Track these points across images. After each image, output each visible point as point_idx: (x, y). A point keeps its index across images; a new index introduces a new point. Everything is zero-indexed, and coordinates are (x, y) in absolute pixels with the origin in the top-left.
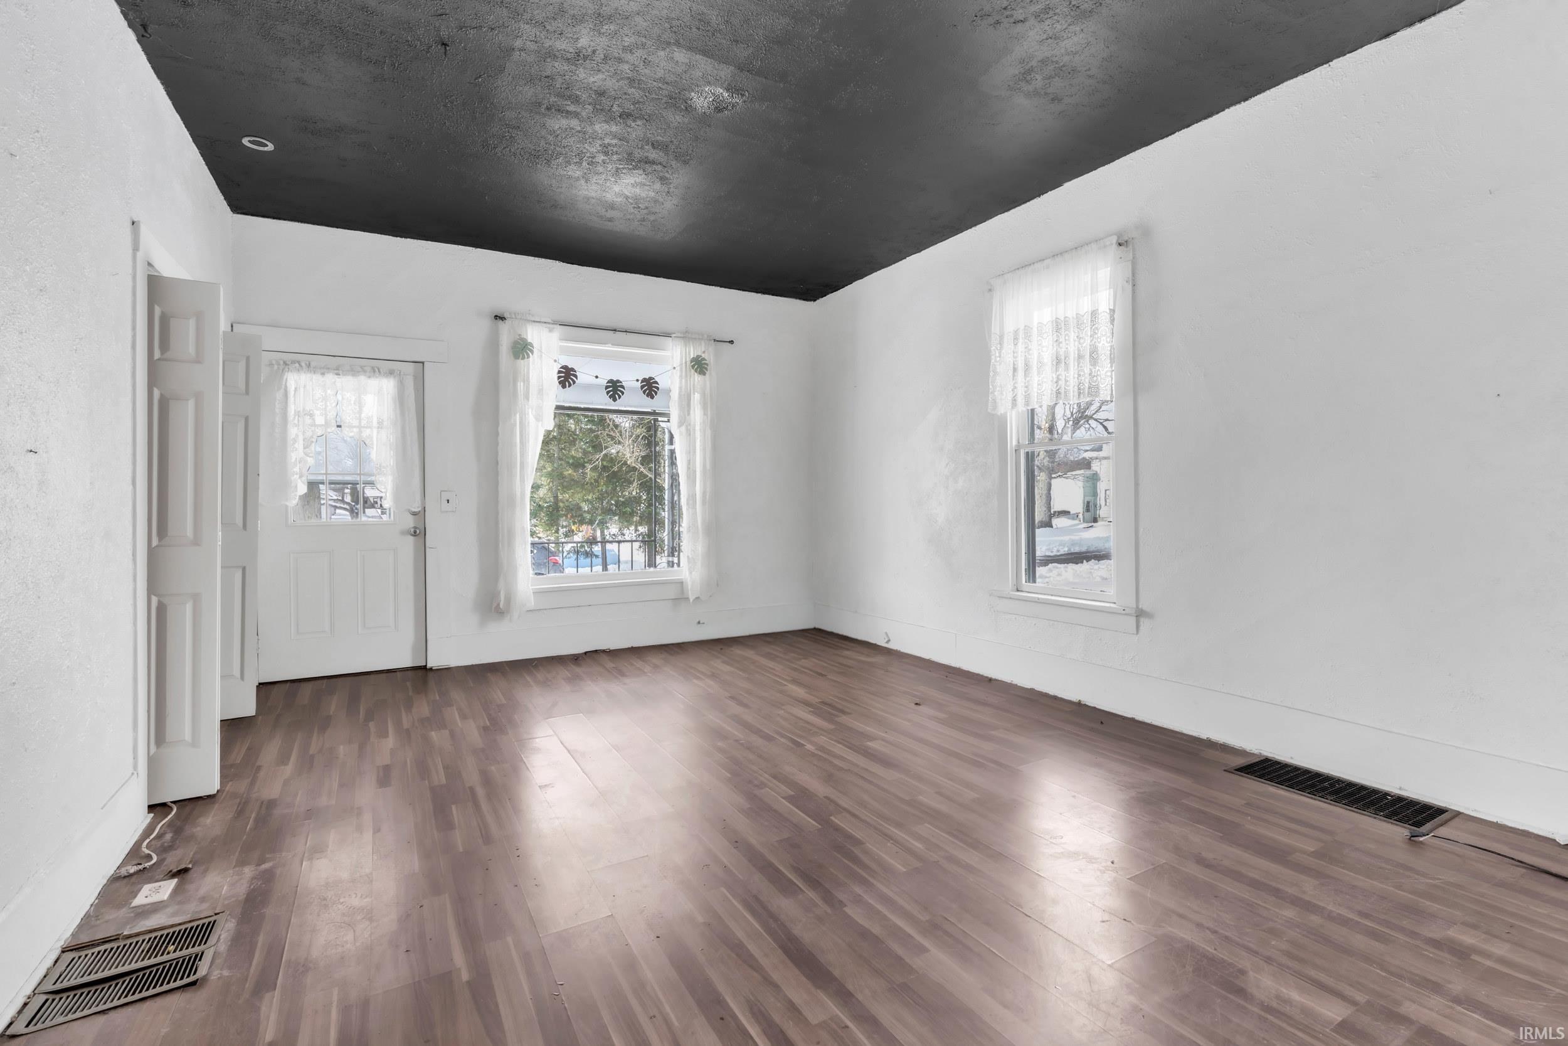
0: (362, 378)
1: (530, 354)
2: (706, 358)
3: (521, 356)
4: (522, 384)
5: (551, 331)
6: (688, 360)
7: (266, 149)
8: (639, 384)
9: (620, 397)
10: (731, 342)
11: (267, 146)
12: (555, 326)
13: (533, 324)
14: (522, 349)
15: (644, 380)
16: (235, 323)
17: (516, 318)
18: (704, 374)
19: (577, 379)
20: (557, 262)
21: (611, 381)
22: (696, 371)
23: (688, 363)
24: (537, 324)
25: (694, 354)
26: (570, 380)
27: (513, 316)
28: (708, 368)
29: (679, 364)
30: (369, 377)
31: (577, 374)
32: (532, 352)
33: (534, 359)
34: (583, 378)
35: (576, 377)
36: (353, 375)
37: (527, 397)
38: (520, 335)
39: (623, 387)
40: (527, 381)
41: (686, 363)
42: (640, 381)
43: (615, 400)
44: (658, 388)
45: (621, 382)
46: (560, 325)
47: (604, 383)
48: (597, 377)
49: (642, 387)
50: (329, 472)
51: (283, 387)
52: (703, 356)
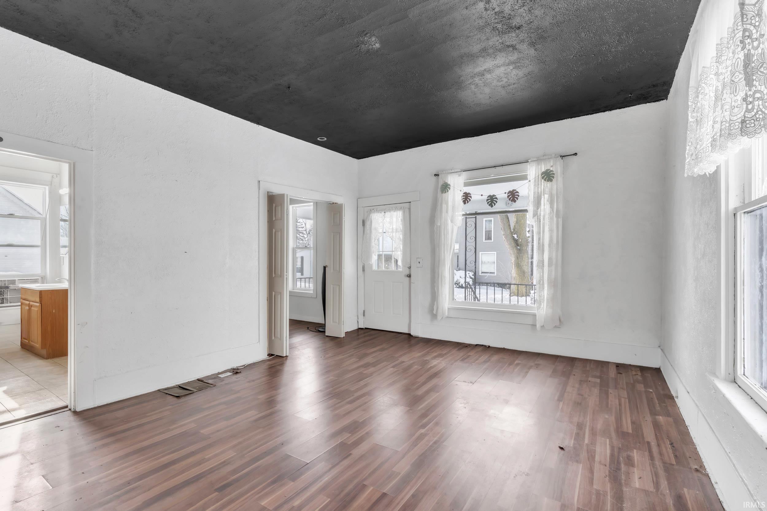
0: (392, 212)
1: (449, 190)
2: (554, 170)
3: (444, 191)
4: (445, 205)
5: (459, 176)
6: (540, 173)
7: (324, 140)
8: (506, 195)
9: (495, 204)
10: (576, 154)
11: (325, 139)
12: (461, 172)
13: (451, 174)
14: (445, 187)
15: (510, 192)
16: (359, 198)
17: (443, 173)
18: (551, 181)
19: (471, 198)
20: (466, 138)
21: (490, 196)
22: (545, 180)
23: (540, 176)
24: (452, 174)
25: (544, 169)
26: (468, 199)
27: (442, 173)
28: (555, 176)
29: (534, 178)
30: (394, 211)
31: (472, 195)
32: (450, 188)
33: (451, 192)
34: (474, 197)
35: (471, 197)
36: (389, 212)
37: (447, 212)
38: (444, 181)
39: (496, 198)
40: (447, 203)
41: (538, 176)
42: (507, 193)
43: (492, 206)
44: (518, 196)
45: (495, 196)
46: (463, 171)
47: (485, 197)
48: (482, 195)
49: (508, 196)
50: (384, 251)
51: (370, 219)
52: (551, 169)
